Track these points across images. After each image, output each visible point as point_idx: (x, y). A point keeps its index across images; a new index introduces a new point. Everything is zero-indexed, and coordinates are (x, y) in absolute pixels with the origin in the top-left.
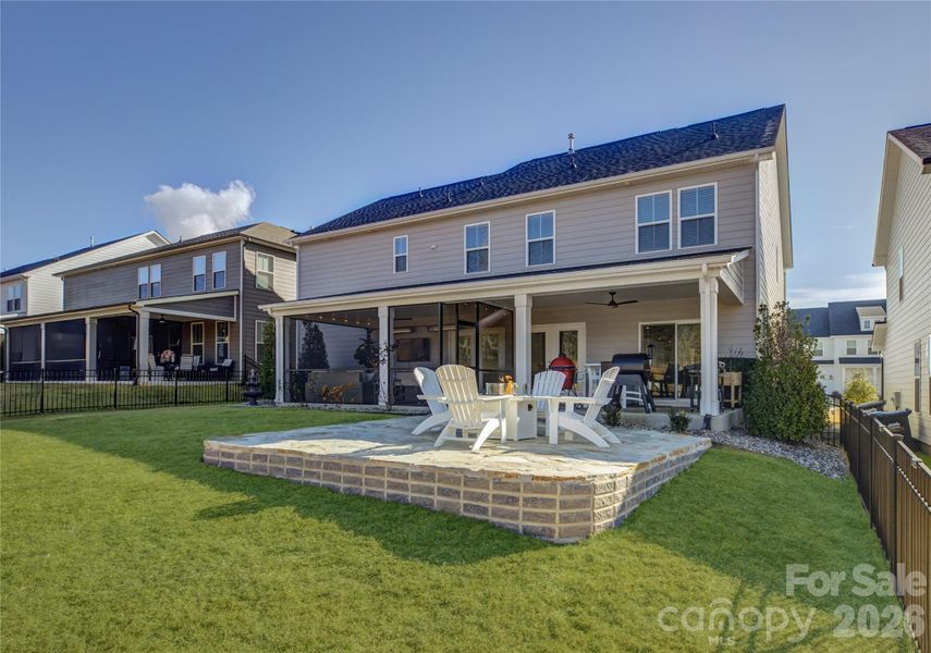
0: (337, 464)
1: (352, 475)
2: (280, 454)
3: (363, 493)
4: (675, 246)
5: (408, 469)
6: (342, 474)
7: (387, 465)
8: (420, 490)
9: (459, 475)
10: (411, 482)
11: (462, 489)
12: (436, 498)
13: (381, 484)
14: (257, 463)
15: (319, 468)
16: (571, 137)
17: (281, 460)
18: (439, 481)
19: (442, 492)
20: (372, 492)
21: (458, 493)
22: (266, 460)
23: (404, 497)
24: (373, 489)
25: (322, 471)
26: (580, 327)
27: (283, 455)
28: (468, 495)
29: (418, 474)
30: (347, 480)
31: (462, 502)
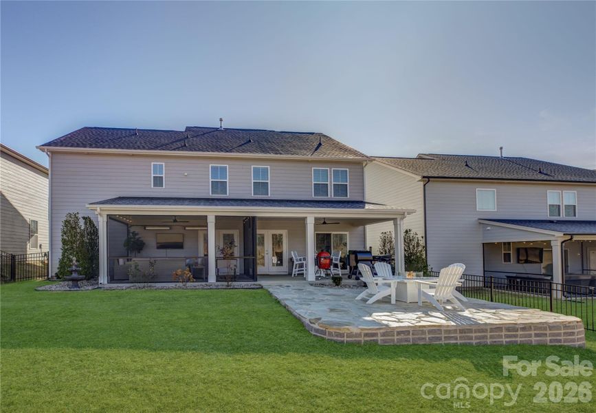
0: (470, 329)
1: (480, 334)
2: (421, 329)
3: (489, 343)
4: (331, 196)
5: (517, 326)
6: (474, 335)
7: (503, 326)
8: (525, 336)
9: (545, 326)
10: (520, 333)
11: (548, 332)
12: (533, 339)
13: (501, 336)
14: (402, 336)
15: (457, 333)
16: (221, 120)
17: (423, 333)
18: (535, 330)
19: (537, 335)
20: (495, 342)
21: (546, 334)
22: (409, 334)
23: (516, 342)
24: (494, 340)
25: (458, 335)
26: (284, 232)
27: (424, 329)
28: (551, 335)
29: (523, 328)
30: (477, 338)
31: (548, 338)
